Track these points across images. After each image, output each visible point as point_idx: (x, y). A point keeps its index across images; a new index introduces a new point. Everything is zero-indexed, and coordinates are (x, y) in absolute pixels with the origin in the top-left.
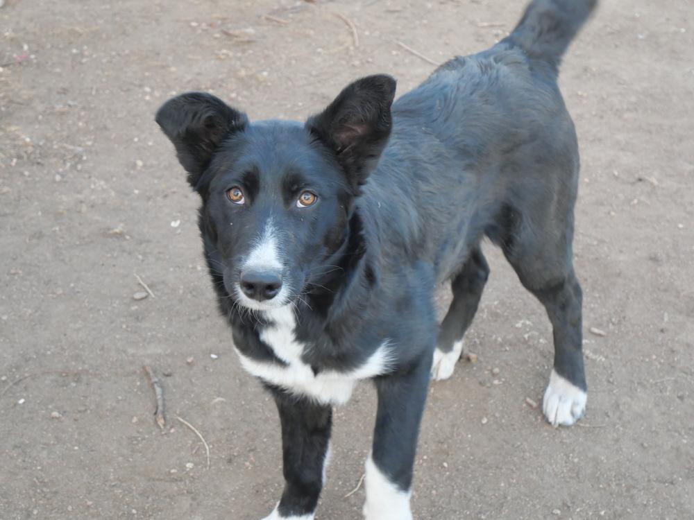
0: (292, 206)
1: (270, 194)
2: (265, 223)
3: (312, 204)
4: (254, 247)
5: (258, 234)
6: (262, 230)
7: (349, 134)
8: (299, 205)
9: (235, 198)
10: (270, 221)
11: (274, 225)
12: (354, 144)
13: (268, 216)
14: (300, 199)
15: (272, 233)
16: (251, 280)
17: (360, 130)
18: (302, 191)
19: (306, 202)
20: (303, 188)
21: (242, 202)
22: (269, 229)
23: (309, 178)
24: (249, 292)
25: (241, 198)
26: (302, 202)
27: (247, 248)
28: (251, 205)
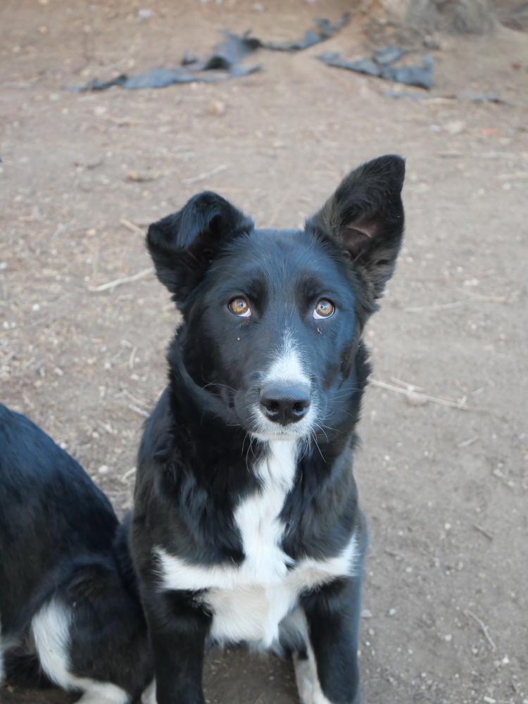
1: (282, 304)
2: (282, 335)
3: (330, 314)
5: (275, 346)
6: (280, 343)
7: (357, 240)
9: (239, 310)
10: (287, 332)
11: (294, 336)
12: (363, 251)
13: (284, 328)
14: (316, 307)
15: (293, 345)
16: (276, 397)
18: (318, 299)
19: (324, 312)
20: (319, 294)
21: (247, 314)
22: (288, 342)
23: (327, 284)
25: (245, 310)
26: (319, 312)
27: (265, 362)
28: (260, 318)
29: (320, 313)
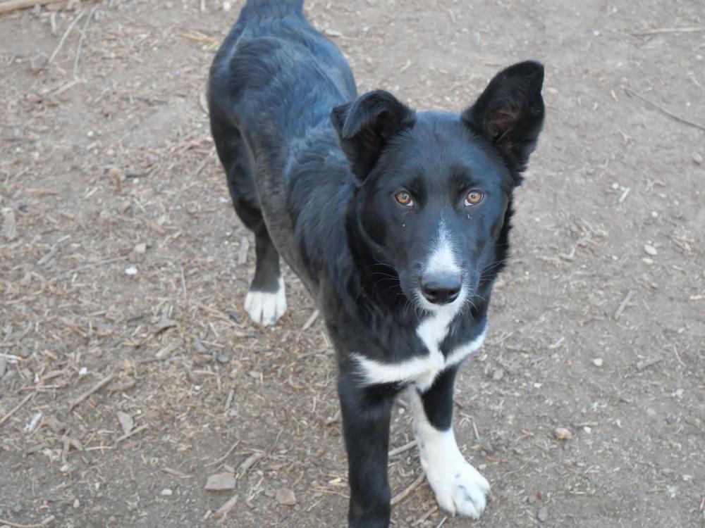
0: (461, 204)
2: (438, 227)
3: (479, 202)
4: (431, 252)
5: (432, 238)
6: (437, 235)
7: (504, 120)
8: (467, 204)
9: (403, 201)
10: (442, 224)
11: (448, 227)
13: (440, 219)
14: (467, 198)
15: (447, 237)
17: (514, 116)
18: (469, 191)
19: (474, 200)
20: (470, 187)
21: (411, 204)
22: (443, 234)
24: (431, 297)
26: (469, 201)
28: (421, 209)
29: (471, 200)
